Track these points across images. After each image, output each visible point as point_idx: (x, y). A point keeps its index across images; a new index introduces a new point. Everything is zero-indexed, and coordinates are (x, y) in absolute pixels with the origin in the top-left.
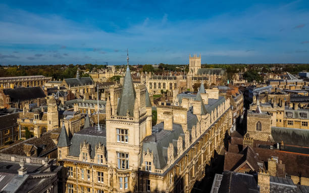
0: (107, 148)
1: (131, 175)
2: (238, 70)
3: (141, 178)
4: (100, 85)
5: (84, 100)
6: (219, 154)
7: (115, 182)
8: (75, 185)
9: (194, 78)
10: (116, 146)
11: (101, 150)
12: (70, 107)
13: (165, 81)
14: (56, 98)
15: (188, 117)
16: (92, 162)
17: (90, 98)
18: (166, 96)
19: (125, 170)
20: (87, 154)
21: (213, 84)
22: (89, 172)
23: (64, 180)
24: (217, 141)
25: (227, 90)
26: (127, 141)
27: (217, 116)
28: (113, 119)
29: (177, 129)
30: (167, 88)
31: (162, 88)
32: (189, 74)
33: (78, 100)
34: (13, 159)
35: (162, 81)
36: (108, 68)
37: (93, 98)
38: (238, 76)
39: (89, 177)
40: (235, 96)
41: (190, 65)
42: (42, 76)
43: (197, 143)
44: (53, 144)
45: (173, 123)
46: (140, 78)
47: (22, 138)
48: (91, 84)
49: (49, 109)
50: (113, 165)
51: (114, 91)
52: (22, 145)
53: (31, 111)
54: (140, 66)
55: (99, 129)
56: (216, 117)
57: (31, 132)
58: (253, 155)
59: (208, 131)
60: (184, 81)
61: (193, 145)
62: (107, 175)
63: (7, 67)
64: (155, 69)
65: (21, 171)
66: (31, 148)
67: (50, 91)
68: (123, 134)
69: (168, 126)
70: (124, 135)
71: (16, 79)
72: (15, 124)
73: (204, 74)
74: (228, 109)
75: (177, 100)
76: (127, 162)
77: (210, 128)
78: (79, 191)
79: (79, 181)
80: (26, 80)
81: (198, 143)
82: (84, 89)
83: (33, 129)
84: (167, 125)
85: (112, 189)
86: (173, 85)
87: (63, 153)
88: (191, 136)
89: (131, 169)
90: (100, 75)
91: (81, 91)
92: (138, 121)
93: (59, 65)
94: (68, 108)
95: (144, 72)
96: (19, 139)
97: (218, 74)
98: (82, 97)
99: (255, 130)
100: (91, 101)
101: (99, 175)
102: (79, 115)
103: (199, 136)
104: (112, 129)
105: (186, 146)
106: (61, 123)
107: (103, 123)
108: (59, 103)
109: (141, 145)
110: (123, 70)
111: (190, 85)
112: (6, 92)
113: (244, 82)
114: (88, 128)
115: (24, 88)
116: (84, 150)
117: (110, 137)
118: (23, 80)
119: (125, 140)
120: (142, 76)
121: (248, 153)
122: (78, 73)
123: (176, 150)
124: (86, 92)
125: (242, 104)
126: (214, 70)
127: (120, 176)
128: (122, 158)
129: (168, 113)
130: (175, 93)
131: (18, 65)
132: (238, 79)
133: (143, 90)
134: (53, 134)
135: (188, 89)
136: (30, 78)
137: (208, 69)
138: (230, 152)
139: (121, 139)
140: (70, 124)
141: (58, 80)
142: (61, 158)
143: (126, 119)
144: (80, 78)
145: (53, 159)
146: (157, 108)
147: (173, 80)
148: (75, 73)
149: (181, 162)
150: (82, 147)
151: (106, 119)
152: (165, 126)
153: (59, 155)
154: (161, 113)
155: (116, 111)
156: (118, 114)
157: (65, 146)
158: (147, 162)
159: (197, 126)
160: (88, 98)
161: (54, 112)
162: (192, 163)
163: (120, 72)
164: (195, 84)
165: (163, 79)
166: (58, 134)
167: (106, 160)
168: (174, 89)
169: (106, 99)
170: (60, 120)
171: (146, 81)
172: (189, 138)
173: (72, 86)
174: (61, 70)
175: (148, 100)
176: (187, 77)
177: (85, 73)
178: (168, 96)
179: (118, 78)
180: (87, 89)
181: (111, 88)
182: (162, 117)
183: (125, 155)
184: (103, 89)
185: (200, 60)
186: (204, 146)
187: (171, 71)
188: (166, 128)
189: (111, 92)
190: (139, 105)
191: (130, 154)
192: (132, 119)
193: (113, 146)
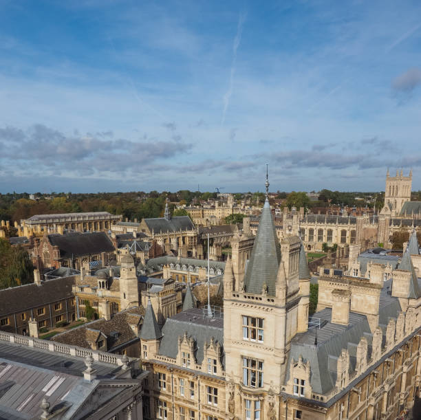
0: (225, 349)
1: (266, 398)
3: (284, 406)
4: (208, 230)
5: (178, 258)
7: (237, 406)
8: (170, 403)
9: (395, 220)
10: (241, 346)
11: (213, 350)
12: (156, 270)
13: (333, 227)
14: (132, 253)
15: (382, 302)
16: (198, 369)
17: (190, 254)
18: (334, 256)
19: (257, 390)
20: (189, 357)
22: (192, 384)
23: (151, 393)
26: (261, 339)
28: (236, 298)
29: (358, 324)
30: (336, 239)
31: (325, 240)
32: (383, 212)
33: (169, 258)
34: (73, 352)
35: (325, 227)
36: (219, 198)
37: (194, 255)
39: (193, 394)
41: (387, 194)
42: (106, 213)
43: (395, 353)
44: (131, 333)
45: (351, 312)
46: (281, 220)
47: (82, 318)
48: (190, 229)
49: (122, 272)
50: (235, 378)
51: (240, 247)
52: (83, 331)
53: (93, 273)
54: (282, 196)
55: (210, 313)
57: (95, 310)
60: (373, 226)
61: (389, 356)
62: (224, 394)
63: (49, 195)
64: (312, 200)
65: (87, 373)
66: (97, 336)
67: (122, 240)
68: (255, 326)
69: (340, 316)
70: (257, 327)
71: (65, 218)
72: (69, 294)
73: (417, 212)
75: (357, 266)
76: (260, 375)
78: (177, 414)
79: (176, 398)
80: (82, 219)
81: (399, 352)
82: (178, 238)
83: (97, 304)
84: (339, 314)
85: (231, 418)
86: (348, 234)
87: (149, 351)
88: (384, 338)
89: (266, 388)
90: (206, 212)
91: (174, 241)
92: (283, 304)
93: (134, 193)
94: (152, 271)
95: (290, 207)
96: (76, 320)
98: (175, 253)
100: (191, 260)
101: (210, 392)
102: (171, 287)
103: (400, 340)
104: (234, 315)
105: (373, 356)
106: (143, 297)
107: (217, 302)
108: (137, 261)
109: (288, 348)
110: (248, 202)
111: (385, 235)
112: (53, 240)
114: (190, 311)
115: (78, 234)
116: (186, 348)
117: (230, 330)
118: (76, 219)
119: (257, 337)
120: (285, 216)
122: (166, 209)
123: (353, 362)
124: (181, 243)
127: (247, 398)
128: (250, 368)
129: (341, 292)
130: (354, 251)
131: (67, 192)
133: (296, 246)
134: (130, 315)
135: (380, 245)
136: (87, 216)
139: (251, 335)
140: (161, 302)
141: (133, 221)
142: (146, 358)
143: (261, 299)
144: (171, 219)
145: (134, 359)
146: (319, 281)
147: (349, 224)
148: (161, 208)
149: (362, 386)
150: (181, 342)
151: (225, 298)
152: (333, 316)
153: (142, 352)
154: (326, 291)
155: (242, 284)
156: (245, 289)
157: (152, 339)
158: (298, 380)
159: (399, 319)
160: (185, 255)
161: (130, 279)
162: (383, 387)
163: (242, 207)
164: (395, 234)
165: (327, 223)
166: (138, 316)
167: (223, 368)
168: (351, 242)
169: (218, 257)
170: (142, 293)
171: (293, 225)
172: (381, 342)
173: (157, 232)
174: (136, 202)
175: (304, 265)
176: (380, 219)
177: (178, 208)
178: (337, 256)
179: (239, 219)
180: (184, 238)
181: (234, 240)
182: (327, 299)
183: (257, 364)
184: (212, 240)
185: (409, 183)
186: (409, 359)
187: (344, 205)
188: (335, 320)
189: (233, 248)
190: (287, 274)
191: (265, 362)
192: (273, 301)
193: (235, 345)
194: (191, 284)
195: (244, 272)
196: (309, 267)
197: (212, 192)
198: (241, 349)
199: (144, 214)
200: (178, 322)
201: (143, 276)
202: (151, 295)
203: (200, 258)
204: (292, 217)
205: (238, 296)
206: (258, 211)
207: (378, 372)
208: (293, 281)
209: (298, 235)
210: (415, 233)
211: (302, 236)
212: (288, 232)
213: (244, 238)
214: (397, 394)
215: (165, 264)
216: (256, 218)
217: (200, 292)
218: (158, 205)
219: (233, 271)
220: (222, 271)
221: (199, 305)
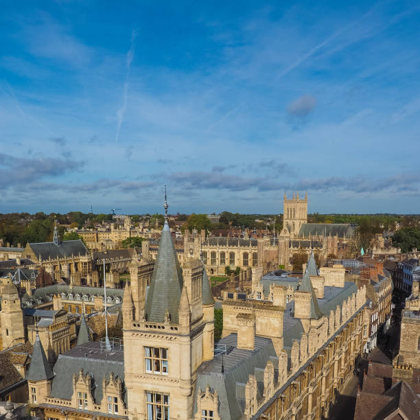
0: (127, 385)
2: (383, 227)
4: (103, 255)
5: (71, 287)
6: (342, 393)
9: (294, 242)
10: (144, 380)
11: (113, 387)
12: (44, 301)
13: (235, 250)
14: (16, 283)
15: (285, 324)
16: (97, 410)
17: (83, 282)
18: (237, 279)
20: (86, 397)
21: (331, 256)
24: (339, 369)
25: (360, 269)
26: (165, 371)
27: (341, 321)
28: (136, 328)
29: (264, 347)
30: (239, 262)
31: (227, 263)
32: (282, 234)
33: (60, 287)
35: (227, 250)
36: (115, 220)
37: (88, 282)
38: (381, 240)
40: (377, 280)
41: (285, 217)
43: (301, 374)
44: (16, 374)
45: (256, 337)
46: (182, 243)
48: (83, 254)
49: (3, 305)
50: (139, 416)
51: (139, 273)
54: (182, 218)
55: (108, 346)
56: (338, 322)
58: (410, 397)
59: (323, 351)
60: (274, 248)
61: (295, 378)
64: (213, 223)
67: (3, 268)
68: (158, 357)
69: (245, 341)
70: (160, 359)
73: (313, 234)
74: (363, 308)
75: (260, 289)
76: (166, 410)
77: (327, 344)
81: (304, 374)
82: (70, 264)
84: (243, 339)
86: (250, 256)
87: (39, 394)
88: (289, 360)
90: (101, 236)
91: (65, 268)
92: (187, 331)
93: (16, 215)
94: (40, 302)
95: (190, 229)
97: (341, 236)
98: (67, 281)
99: (416, 350)
100: (85, 288)
102: (63, 319)
103: (305, 361)
104: (135, 347)
105: (280, 379)
106: (30, 333)
107: (116, 333)
108: (21, 292)
109: (194, 378)
110: (147, 224)
111: (285, 257)
113: (394, 251)
114: (86, 345)
116: (82, 386)
117: (132, 363)
119: (161, 369)
120: (186, 239)
121: (402, 395)
122: (55, 232)
123: (261, 387)
124: (73, 269)
125: (390, 297)
126: (334, 228)
128: (155, 403)
129: (245, 317)
130: (256, 274)
132: (382, 245)
133: (198, 270)
134: (14, 354)
135: (281, 266)
137: (321, 224)
138: (366, 391)
139: (154, 367)
140: (51, 337)
141: (16, 246)
142: (35, 402)
143: (163, 328)
144: (61, 243)
145: (21, 404)
146: (223, 306)
147: (250, 246)
148: (50, 232)
149: (270, 411)
150: (76, 381)
151: (124, 329)
152: (239, 341)
153: (30, 396)
154: (231, 316)
155: (143, 312)
156: (146, 317)
157: (42, 380)
158: (206, 411)
159: (302, 340)
160: (79, 283)
161: (14, 312)
162: (291, 411)
163: (140, 230)
164: (295, 255)
165: (229, 245)
166: (24, 355)
167: (125, 406)
168: (254, 265)
169: (116, 284)
170: (28, 328)
171: (195, 248)
172: (286, 365)
173: (45, 258)
174: (19, 224)
175: (207, 290)
176: (280, 241)
177: (70, 231)
178: (240, 279)
179: (137, 243)
180: (76, 264)
181: (132, 266)
182: (232, 324)
183: (162, 398)
184: (108, 265)
185: (305, 206)
186: (314, 380)
187: (245, 227)
188: (241, 346)
189: (132, 274)
190: (190, 300)
191: (171, 395)
192: (176, 329)
193: (138, 379)
194: (86, 315)
195: (144, 300)
196: (213, 292)
197: (107, 213)
198: (145, 383)
199: (28, 238)
200: (72, 358)
201: (29, 309)
202: (39, 329)
203: (96, 286)
204: (194, 239)
205: (139, 326)
206: (157, 234)
207: (285, 395)
208: (197, 307)
209: (200, 258)
210: (313, 254)
211: (204, 259)
212: (189, 255)
213: (143, 263)
214: (305, 416)
215: (55, 293)
216: (155, 242)
217: (96, 324)
218: (45, 228)
219: (132, 299)
220: (121, 299)
221: (95, 337)
